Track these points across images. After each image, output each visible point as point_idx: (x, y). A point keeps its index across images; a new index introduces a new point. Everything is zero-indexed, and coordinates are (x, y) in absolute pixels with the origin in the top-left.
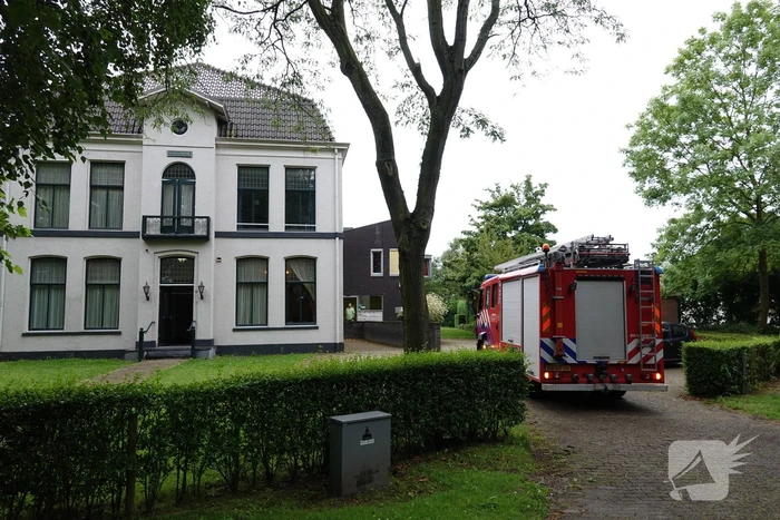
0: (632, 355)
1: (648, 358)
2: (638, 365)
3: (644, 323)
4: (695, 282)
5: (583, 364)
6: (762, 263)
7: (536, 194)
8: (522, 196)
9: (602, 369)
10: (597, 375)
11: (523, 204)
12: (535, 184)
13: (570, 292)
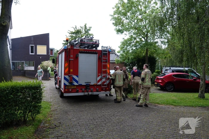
0: (99, 81)
1: (104, 82)
2: (100, 85)
3: (103, 70)
4: (129, 58)
5: (81, 85)
6: (147, 53)
7: (88, 30)
8: (84, 31)
9: (88, 87)
10: (86, 89)
11: (84, 33)
12: (88, 27)
13: (77, 58)
